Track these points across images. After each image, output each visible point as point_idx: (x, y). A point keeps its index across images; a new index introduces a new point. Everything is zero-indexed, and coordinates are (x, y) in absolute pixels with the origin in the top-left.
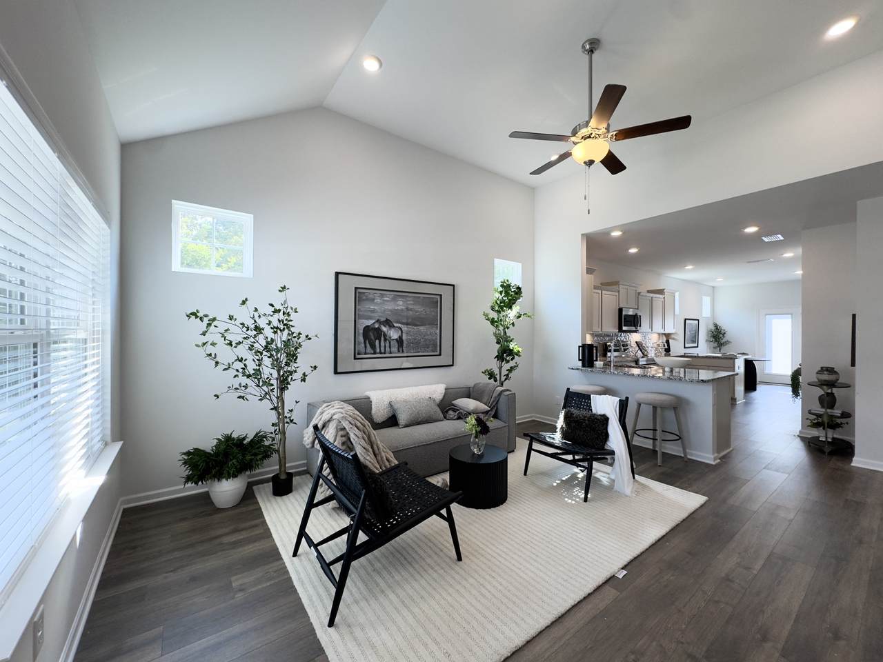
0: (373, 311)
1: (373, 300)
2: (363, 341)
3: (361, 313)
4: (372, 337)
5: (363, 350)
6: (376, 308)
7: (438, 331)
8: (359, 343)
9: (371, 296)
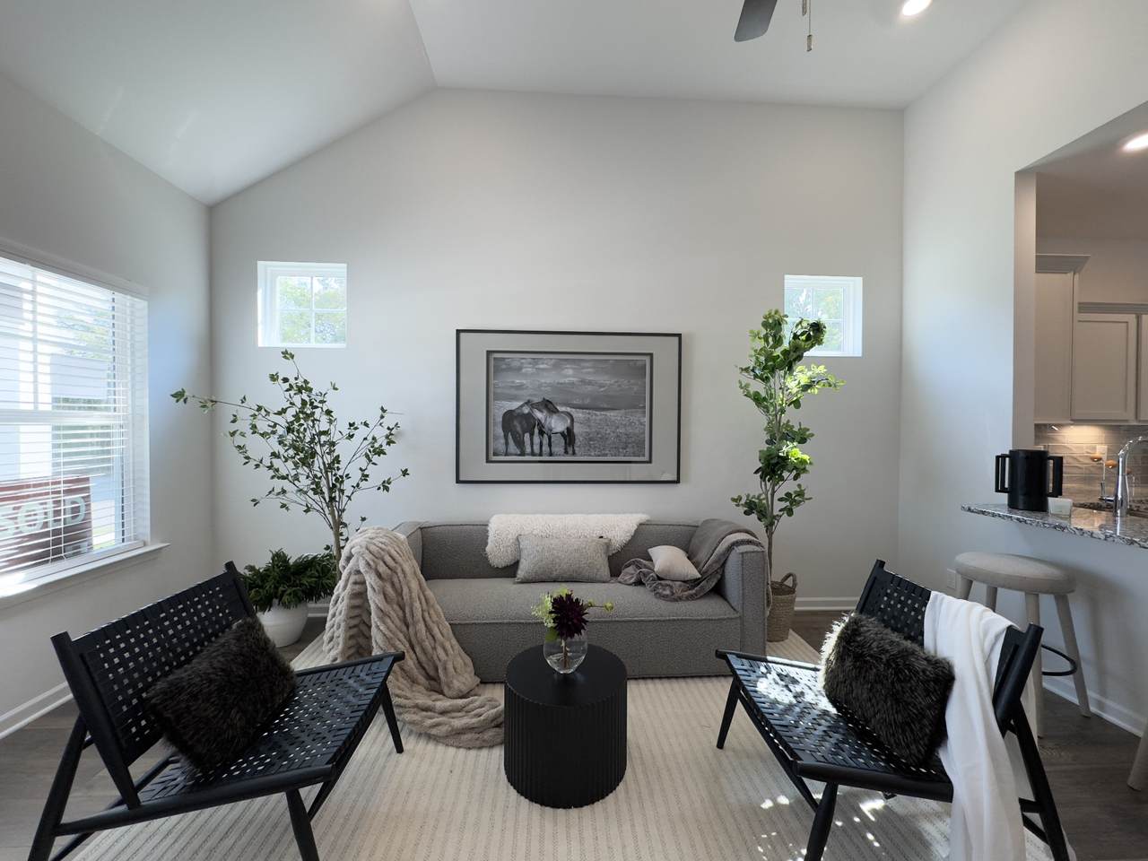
0: (520, 387)
1: (520, 369)
2: (502, 434)
3: (499, 391)
4: (519, 429)
5: (502, 448)
6: (524, 382)
7: (647, 419)
8: (496, 438)
9: (516, 364)
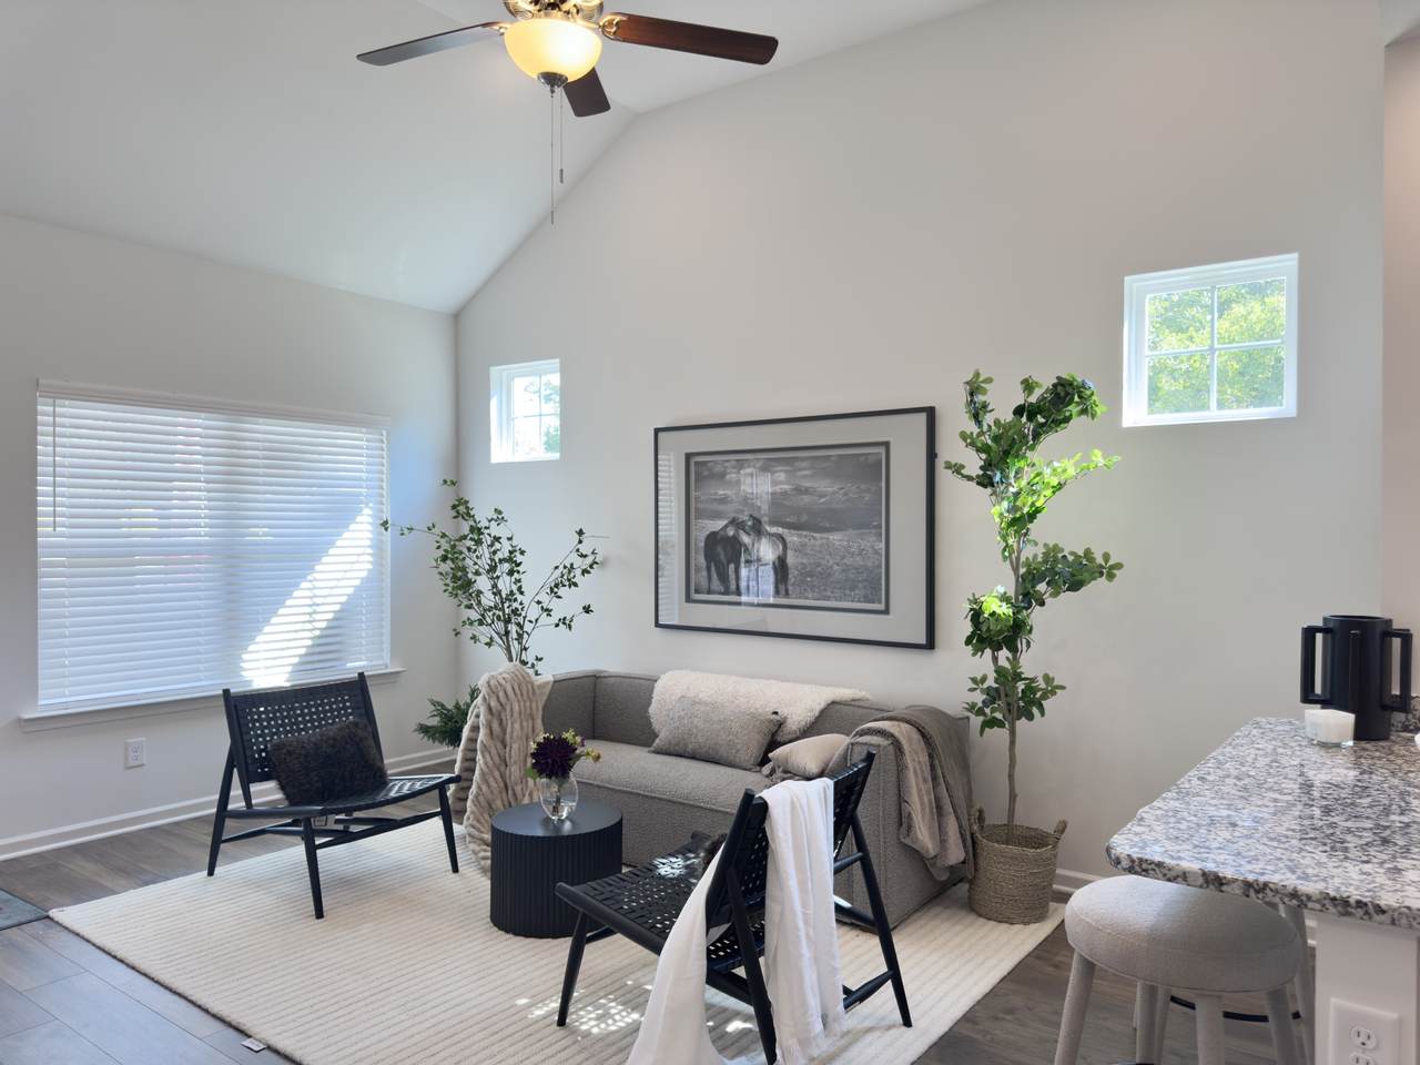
0: (724, 500)
1: (722, 475)
2: (704, 565)
3: (701, 506)
4: (722, 557)
6: (728, 492)
7: (883, 545)
8: (698, 570)
9: (718, 469)
